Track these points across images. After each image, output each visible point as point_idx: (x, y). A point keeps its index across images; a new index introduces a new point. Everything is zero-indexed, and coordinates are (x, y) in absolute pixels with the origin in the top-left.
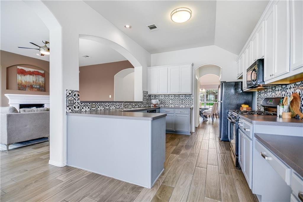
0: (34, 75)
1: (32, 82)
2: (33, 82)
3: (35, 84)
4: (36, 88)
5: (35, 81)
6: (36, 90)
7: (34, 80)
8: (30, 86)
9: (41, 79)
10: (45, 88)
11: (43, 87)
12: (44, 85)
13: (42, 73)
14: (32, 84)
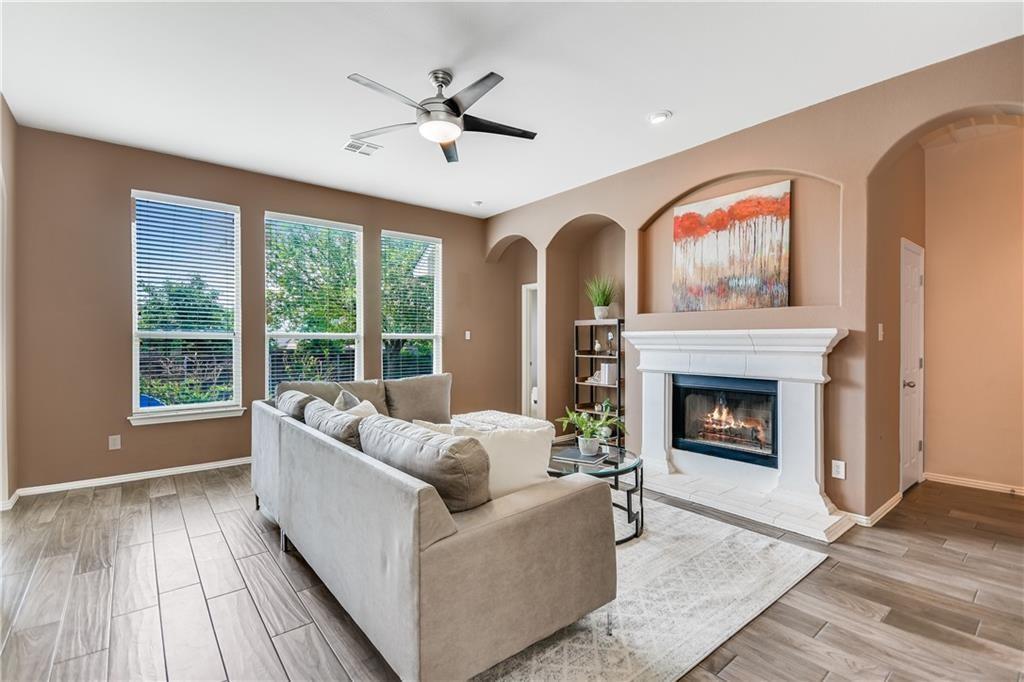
0: (737, 222)
1: (726, 264)
2: (732, 262)
3: (737, 274)
4: (741, 292)
5: (737, 254)
6: (742, 301)
7: (736, 249)
8: (715, 284)
9: (768, 237)
10: (791, 284)
11: (778, 281)
12: (785, 268)
13: (775, 201)
14: (729, 273)
